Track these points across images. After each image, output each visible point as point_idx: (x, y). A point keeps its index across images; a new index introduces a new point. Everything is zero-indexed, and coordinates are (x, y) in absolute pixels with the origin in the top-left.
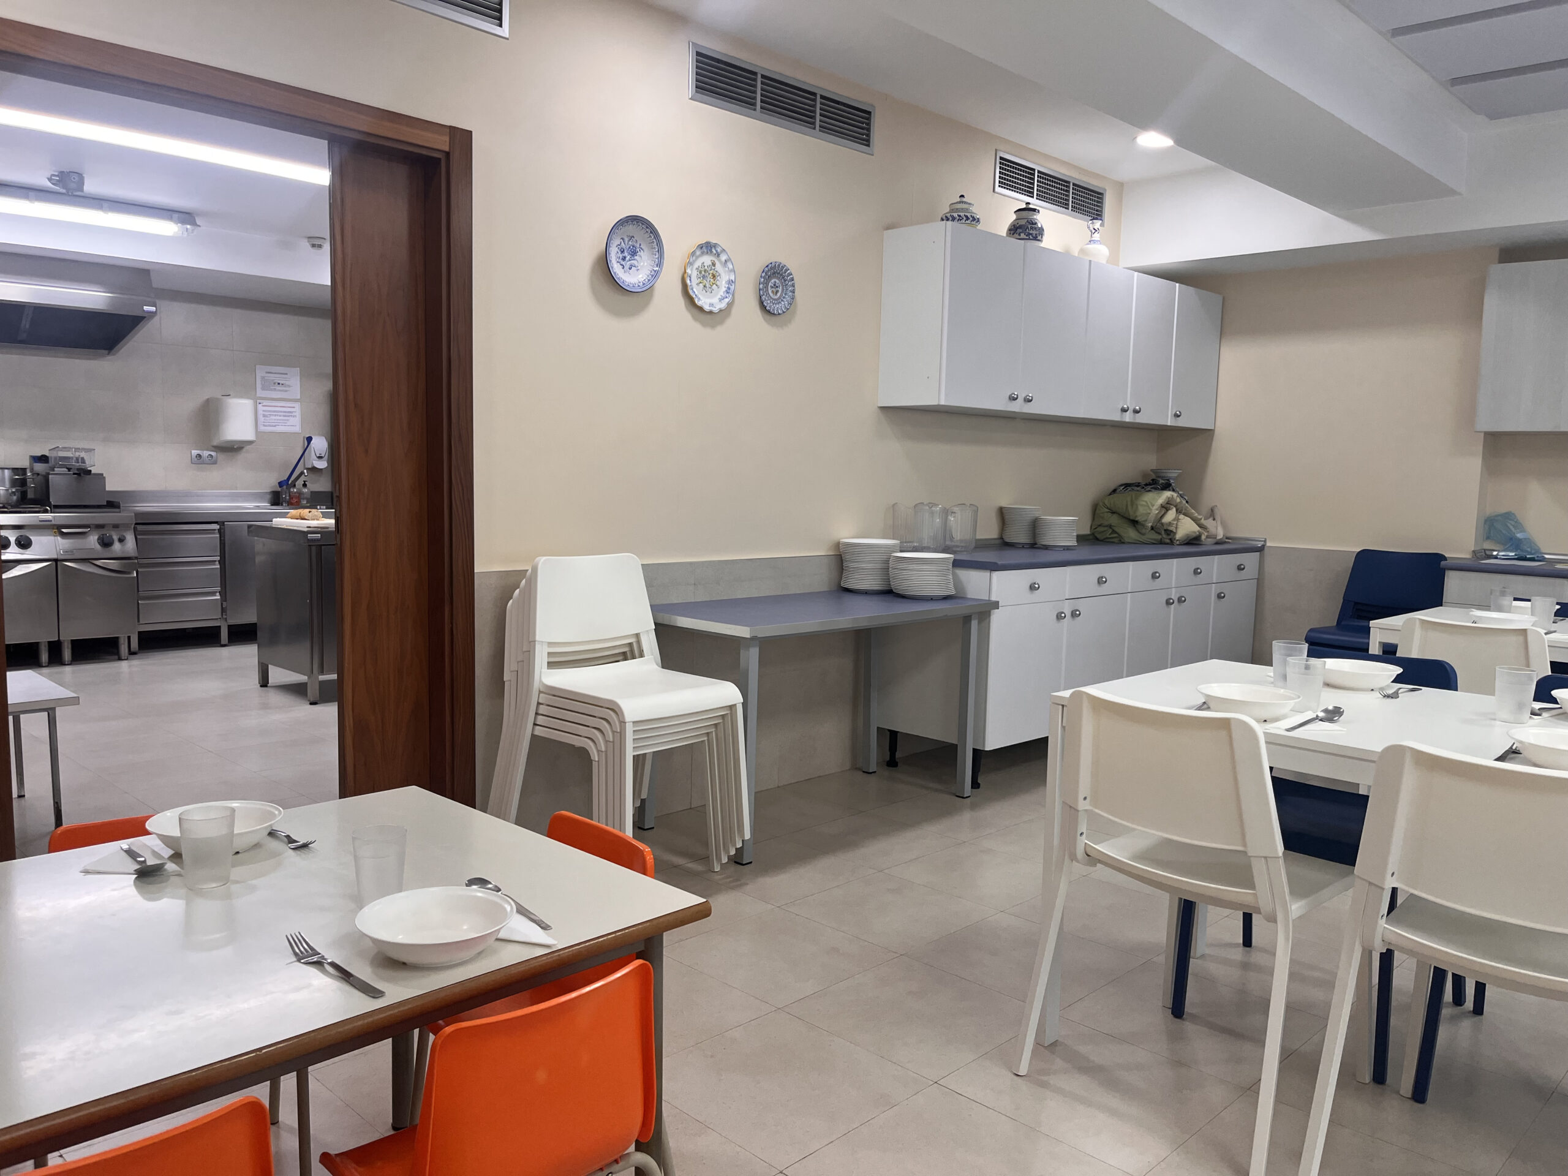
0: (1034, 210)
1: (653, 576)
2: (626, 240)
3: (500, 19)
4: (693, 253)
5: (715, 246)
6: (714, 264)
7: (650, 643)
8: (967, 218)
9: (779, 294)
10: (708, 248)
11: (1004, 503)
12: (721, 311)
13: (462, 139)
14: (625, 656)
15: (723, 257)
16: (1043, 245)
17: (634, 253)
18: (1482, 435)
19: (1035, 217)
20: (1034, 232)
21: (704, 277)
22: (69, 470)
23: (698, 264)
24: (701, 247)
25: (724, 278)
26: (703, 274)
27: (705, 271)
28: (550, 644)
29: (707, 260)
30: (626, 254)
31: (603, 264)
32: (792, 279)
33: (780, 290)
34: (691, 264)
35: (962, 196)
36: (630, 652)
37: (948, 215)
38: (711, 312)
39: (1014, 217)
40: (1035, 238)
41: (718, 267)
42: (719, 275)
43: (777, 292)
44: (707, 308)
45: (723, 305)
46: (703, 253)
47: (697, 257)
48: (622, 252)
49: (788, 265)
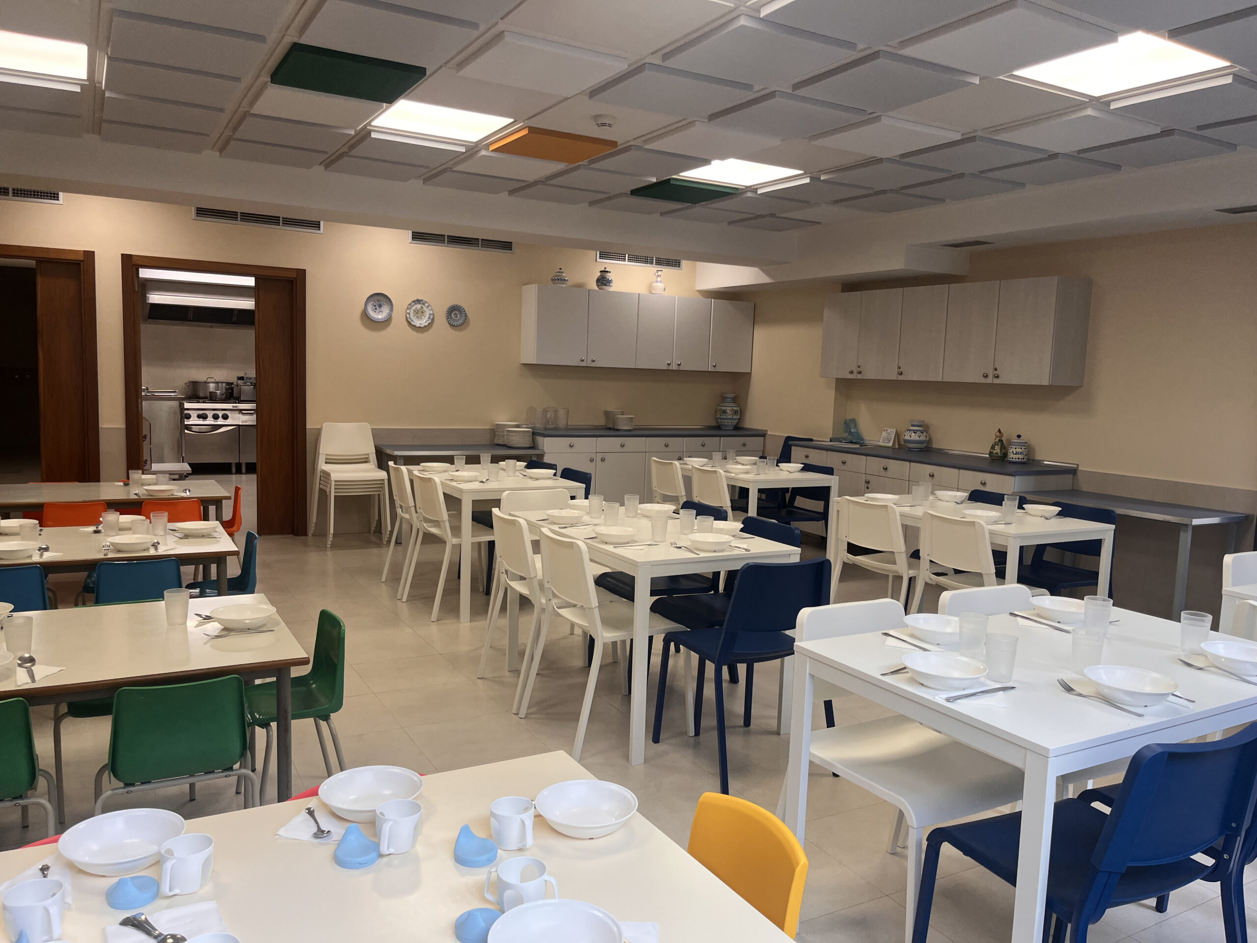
0: (607, 272)
1: (376, 434)
2: (376, 302)
3: (319, 227)
4: (410, 304)
5: (421, 300)
6: (422, 308)
7: (373, 457)
8: (558, 280)
9: (458, 318)
10: (418, 301)
11: (609, 409)
12: (425, 326)
13: (303, 272)
14: (366, 462)
15: (426, 305)
16: (611, 289)
17: (380, 306)
18: (835, 380)
19: (608, 275)
20: (604, 282)
21: (417, 313)
22: (251, 383)
23: (414, 308)
24: (414, 301)
25: (428, 312)
26: (416, 312)
27: (418, 311)
28: (327, 455)
29: (419, 306)
30: (377, 307)
31: (365, 313)
32: (465, 311)
33: (459, 316)
34: (410, 309)
35: (560, 269)
36: (366, 461)
37: (553, 278)
38: (420, 327)
39: (599, 274)
40: (605, 285)
41: (425, 308)
42: (425, 312)
43: (457, 317)
44: (418, 325)
45: (426, 324)
46: (416, 304)
47: (413, 306)
48: (375, 306)
49: (462, 306)
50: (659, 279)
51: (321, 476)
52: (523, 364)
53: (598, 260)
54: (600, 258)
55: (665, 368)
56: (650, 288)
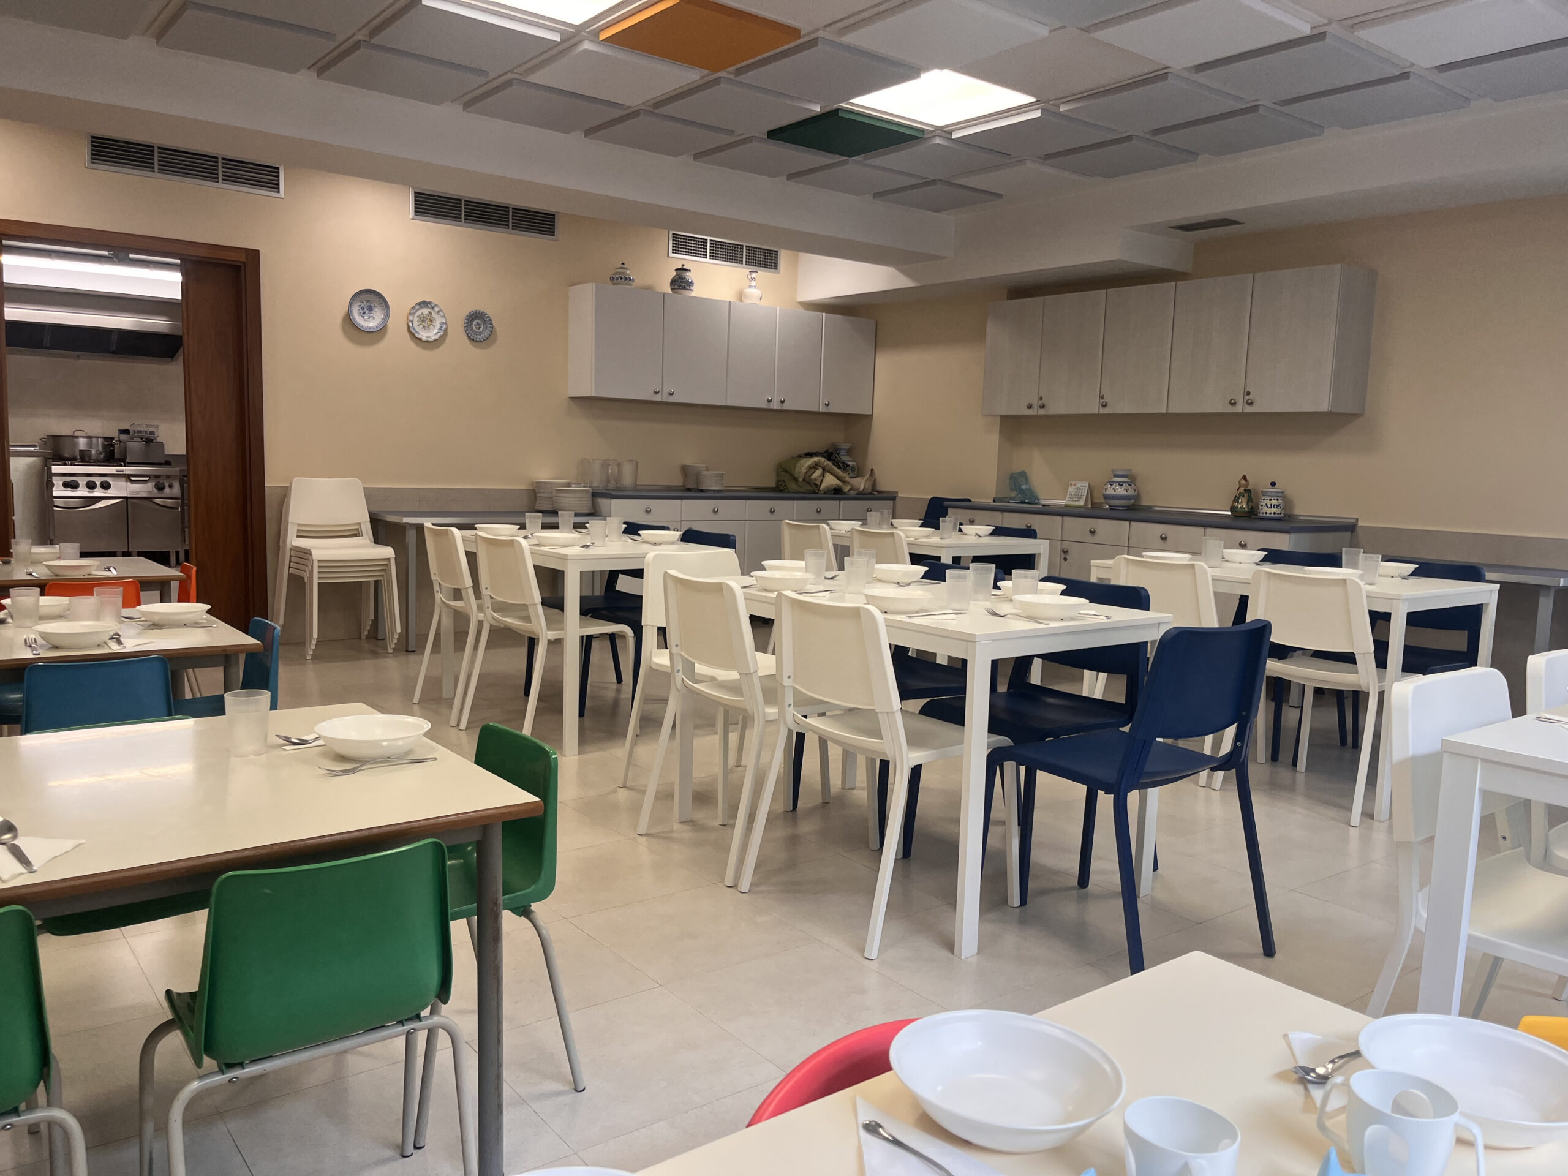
0: (686, 270)
1: (370, 494)
2: (365, 303)
3: (278, 188)
4: (413, 308)
5: (430, 303)
6: (430, 313)
7: (367, 528)
8: (621, 278)
9: (481, 329)
10: (425, 304)
11: (689, 461)
12: (435, 340)
13: (253, 256)
14: (355, 535)
15: (437, 309)
16: (693, 294)
17: (370, 309)
18: (999, 418)
19: (687, 274)
20: (683, 285)
21: (423, 321)
22: (142, 439)
23: (419, 313)
24: (419, 304)
25: (437, 324)
26: (422, 319)
27: (424, 318)
28: (299, 525)
29: (425, 311)
30: (365, 310)
31: (348, 320)
32: (491, 320)
33: (482, 327)
34: (413, 314)
35: (623, 264)
36: (356, 533)
37: (614, 276)
38: (427, 341)
39: (675, 273)
40: (684, 288)
41: (434, 315)
42: (435, 320)
43: (480, 328)
44: (424, 339)
45: (437, 337)
46: (421, 308)
47: (417, 310)
48: (363, 309)
49: (486, 312)
50: (753, 283)
51: (291, 556)
52: (572, 398)
53: (671, 255)
54: (673, 253)
55: (764, 405)
56: (741, 296)
